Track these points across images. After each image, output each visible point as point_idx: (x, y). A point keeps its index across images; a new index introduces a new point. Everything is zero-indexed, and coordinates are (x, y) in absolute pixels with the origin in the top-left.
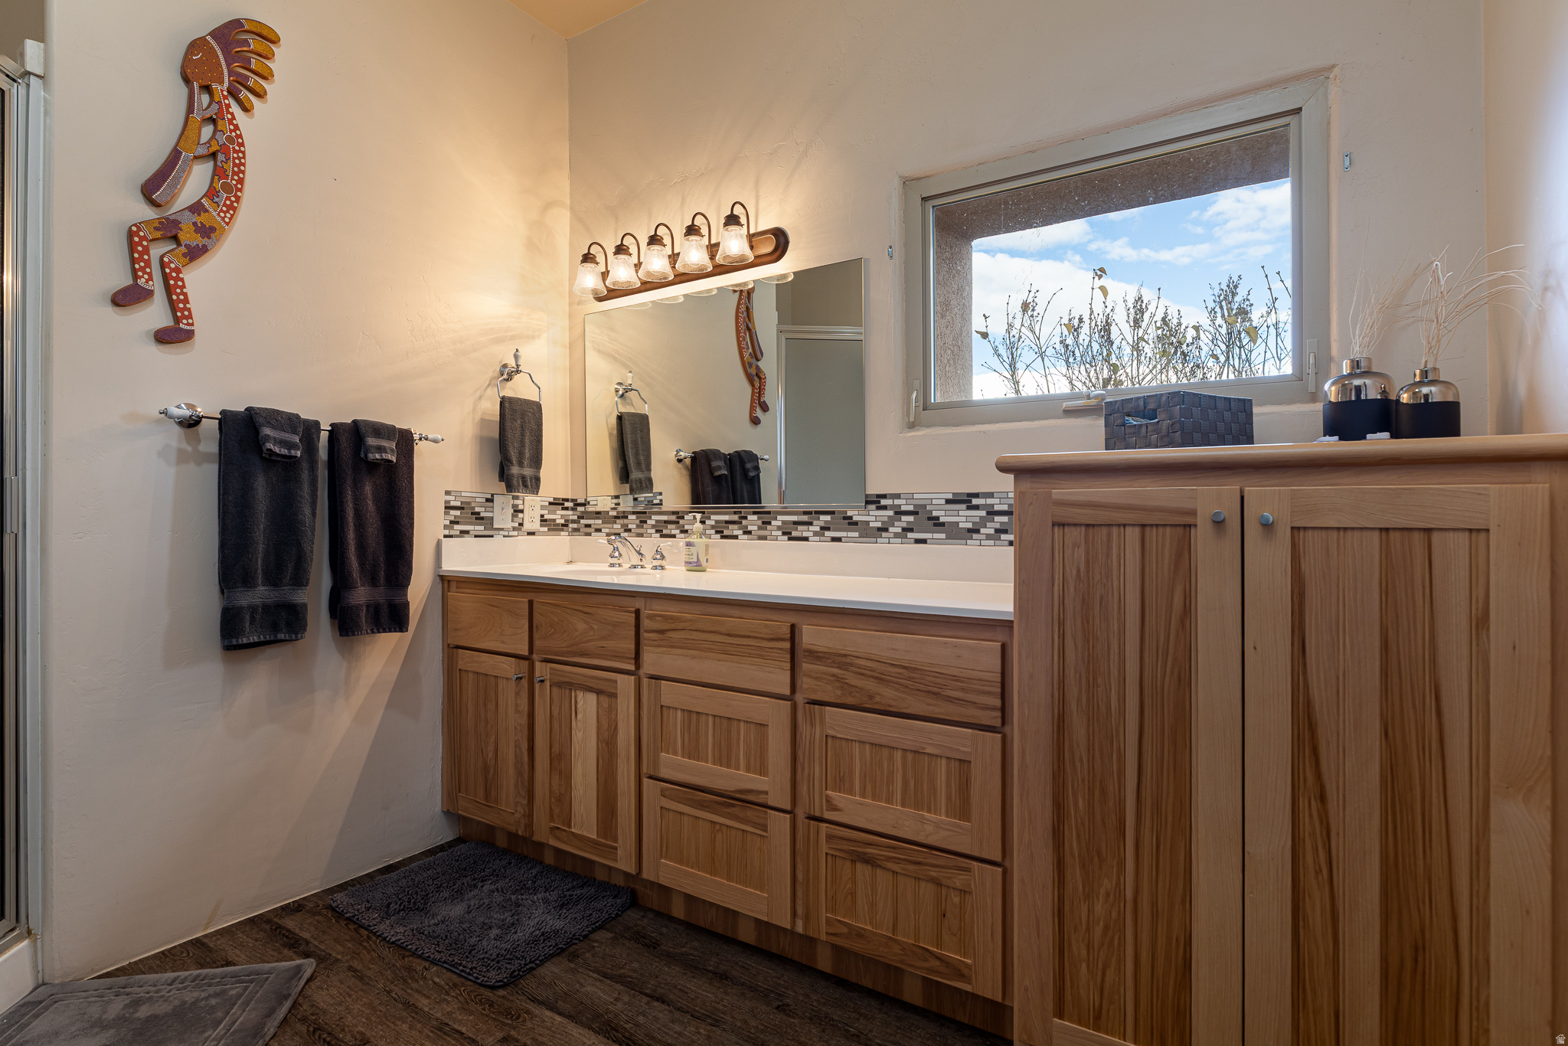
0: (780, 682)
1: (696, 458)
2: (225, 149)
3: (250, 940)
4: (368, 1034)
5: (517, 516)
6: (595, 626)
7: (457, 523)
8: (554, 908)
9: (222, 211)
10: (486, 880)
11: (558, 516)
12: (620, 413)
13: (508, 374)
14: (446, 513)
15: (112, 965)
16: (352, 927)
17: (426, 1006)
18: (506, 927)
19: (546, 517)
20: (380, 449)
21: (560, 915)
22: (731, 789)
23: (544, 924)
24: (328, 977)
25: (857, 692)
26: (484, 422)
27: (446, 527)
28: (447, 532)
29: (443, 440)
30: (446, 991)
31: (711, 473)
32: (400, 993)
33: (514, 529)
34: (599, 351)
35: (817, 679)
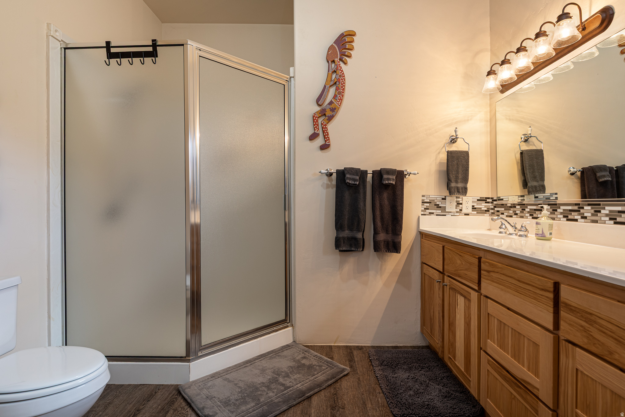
0: (548, 320)
1: (584, 172)
2: (339, 80)
3: (342, 353)
4: (346, 406)
5: (459, 206)
6: (463, 263)
7: (428, 209)
8: (442, 396)
9: (338, 101)
10: (424, 369)
11: (483, 206)
12: (522, 151)
13: (453, 141)
14: (422, 205)
15: (310, 344)
16: (370, 363)
17: (369, 407)
18: (417, 393)
19: (475, 207)
20: (388, 179)
21: (442, 401)
22: (520, 377)
23: (432, 401)
24: (351, 378)
25: (599, 345)
26: (440, 163)
27: (422, 211)
28: (423, 213)
29: (418, 173)
30: (379, 406)
31: (597, 180)
32: (366, 397)
33: (457, 212)
34: (510, 120)
35: (570, 325)
